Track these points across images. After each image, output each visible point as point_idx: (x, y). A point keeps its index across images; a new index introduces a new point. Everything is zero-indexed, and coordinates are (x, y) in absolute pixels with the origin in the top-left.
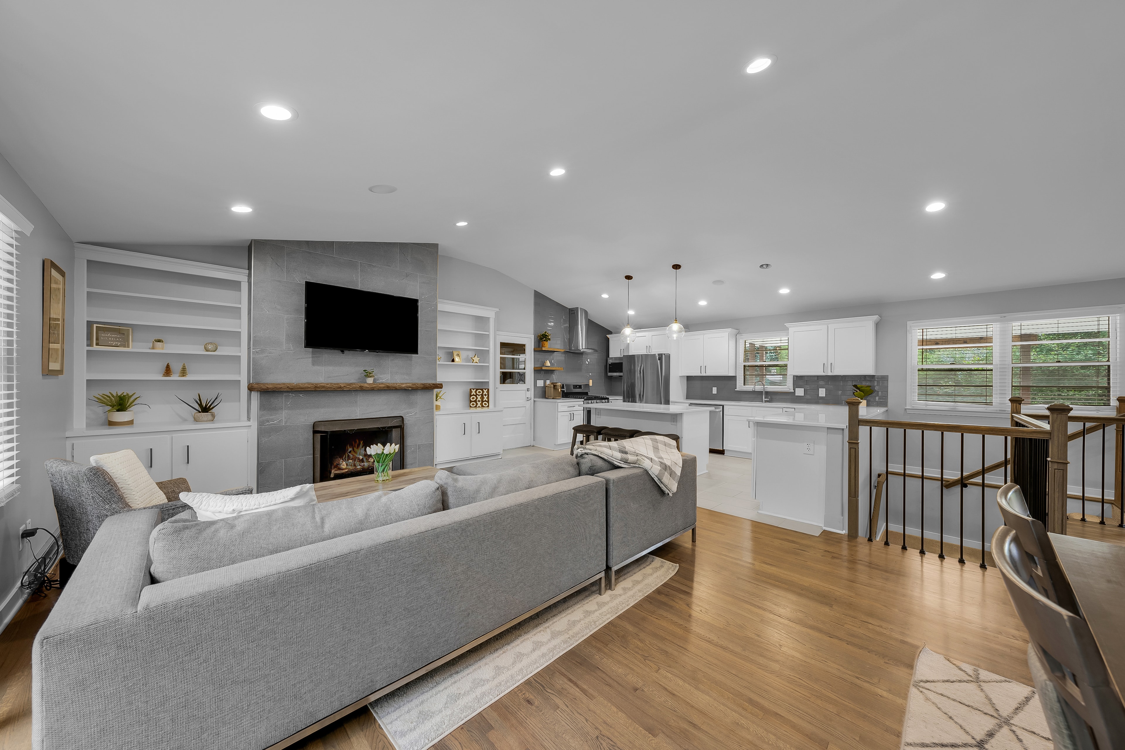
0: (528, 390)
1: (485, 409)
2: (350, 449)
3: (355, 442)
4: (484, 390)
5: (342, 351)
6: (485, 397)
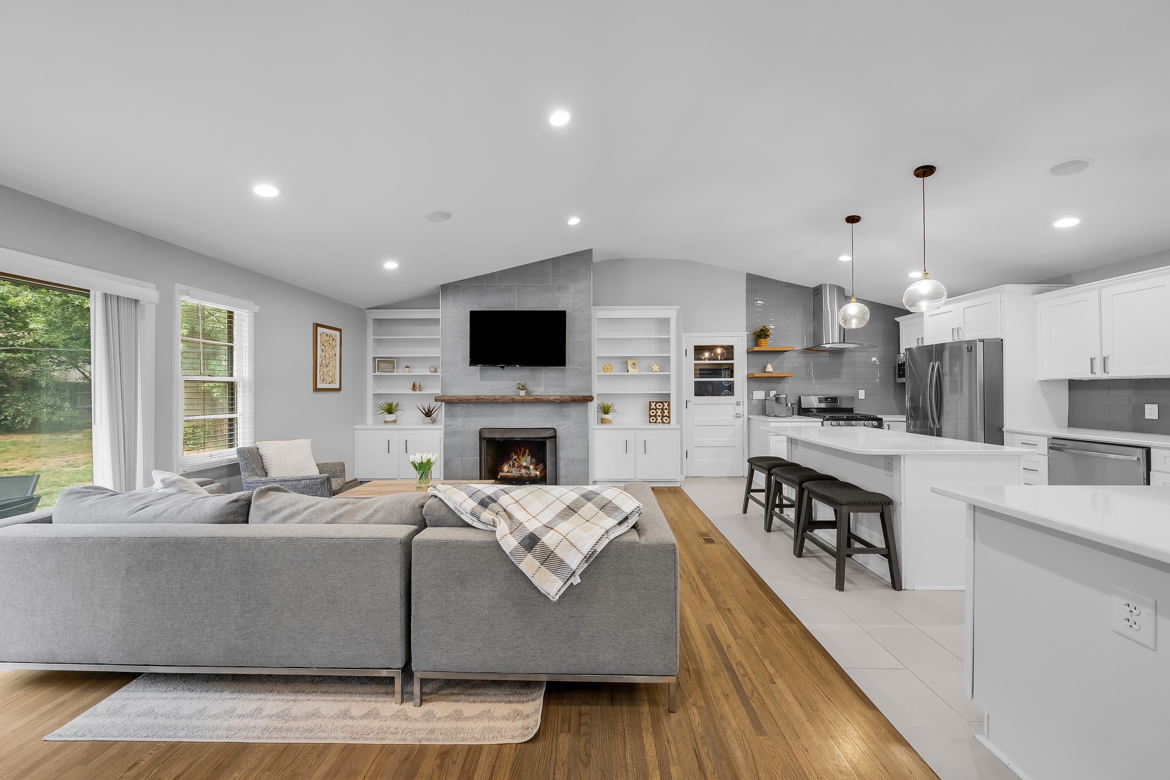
0: (738, 404)
1: (666, 426)
2: (515, 457)
3: (521, 450)
4: (664, 403)
5: (502, 367)
6: (666, 412)
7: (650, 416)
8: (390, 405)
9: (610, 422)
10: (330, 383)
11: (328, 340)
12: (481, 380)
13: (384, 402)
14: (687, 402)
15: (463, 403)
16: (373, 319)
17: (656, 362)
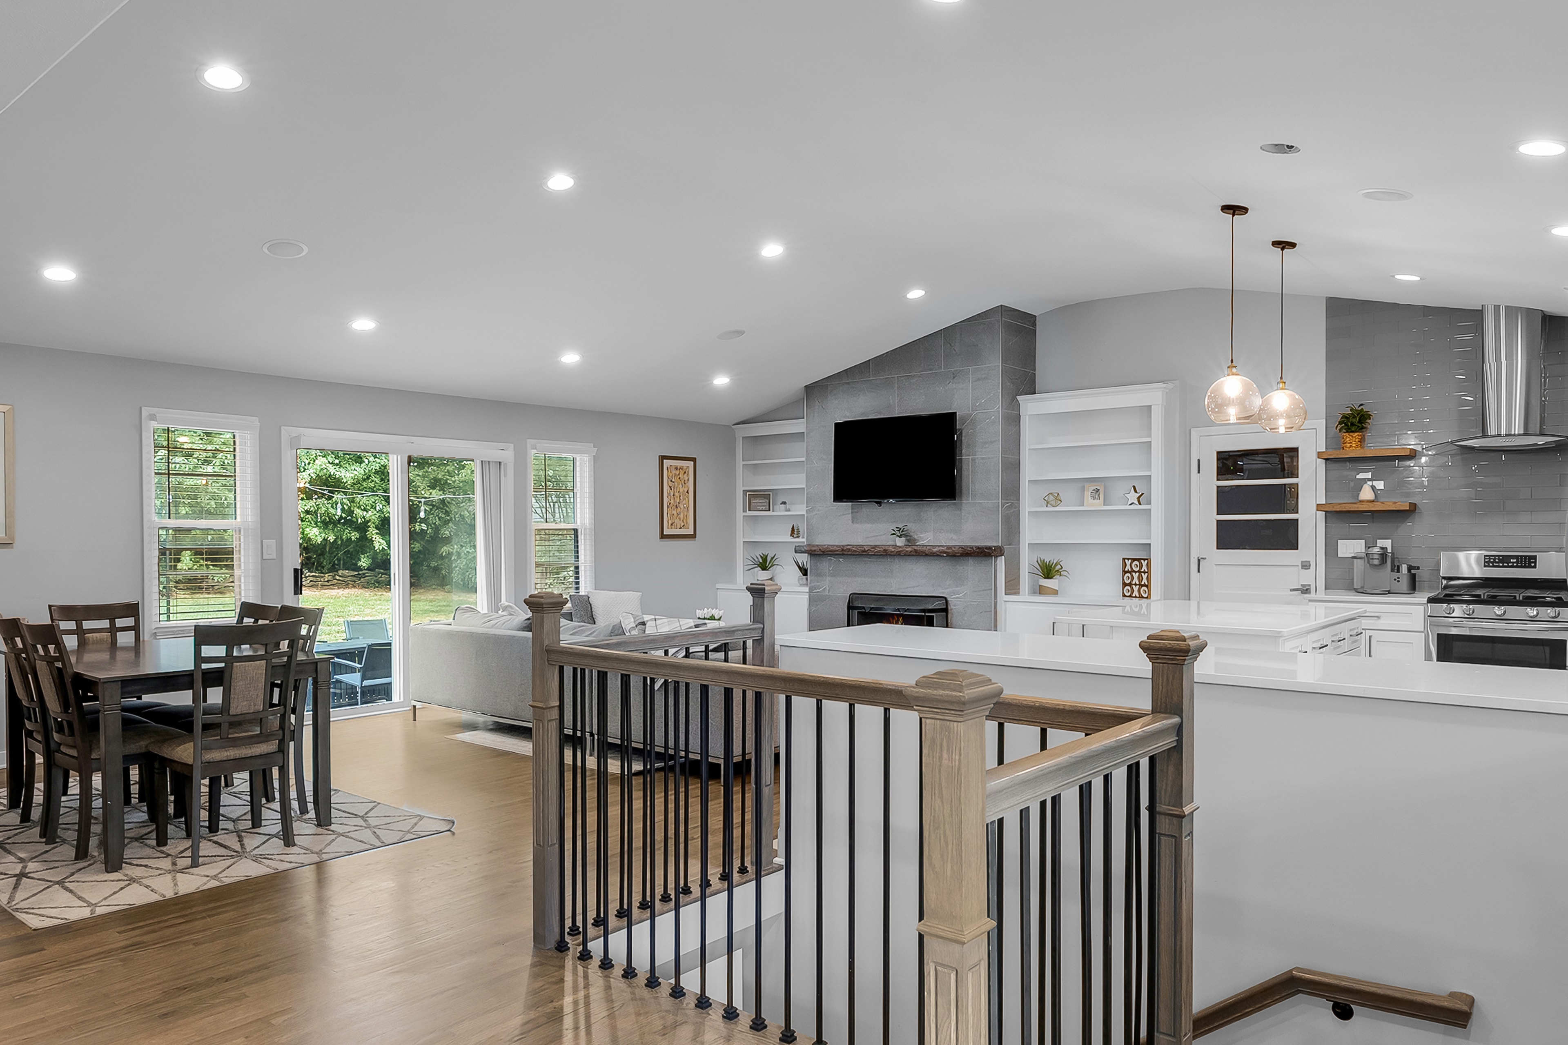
0: (1306, 566)
1: (1145, 602)
4: (1142, 561)
5: (876, 503)
6: (1145, 576)
7: (1125, 585)
8: (765, 558)
9: (1055, 592)
10: (681, 528)
11: (678, 474)
12: (853, 522)
13: (758, 553)
14: (1199, 560)
15: (831, 555)
16: (743, 438)
17: (1134, 487)
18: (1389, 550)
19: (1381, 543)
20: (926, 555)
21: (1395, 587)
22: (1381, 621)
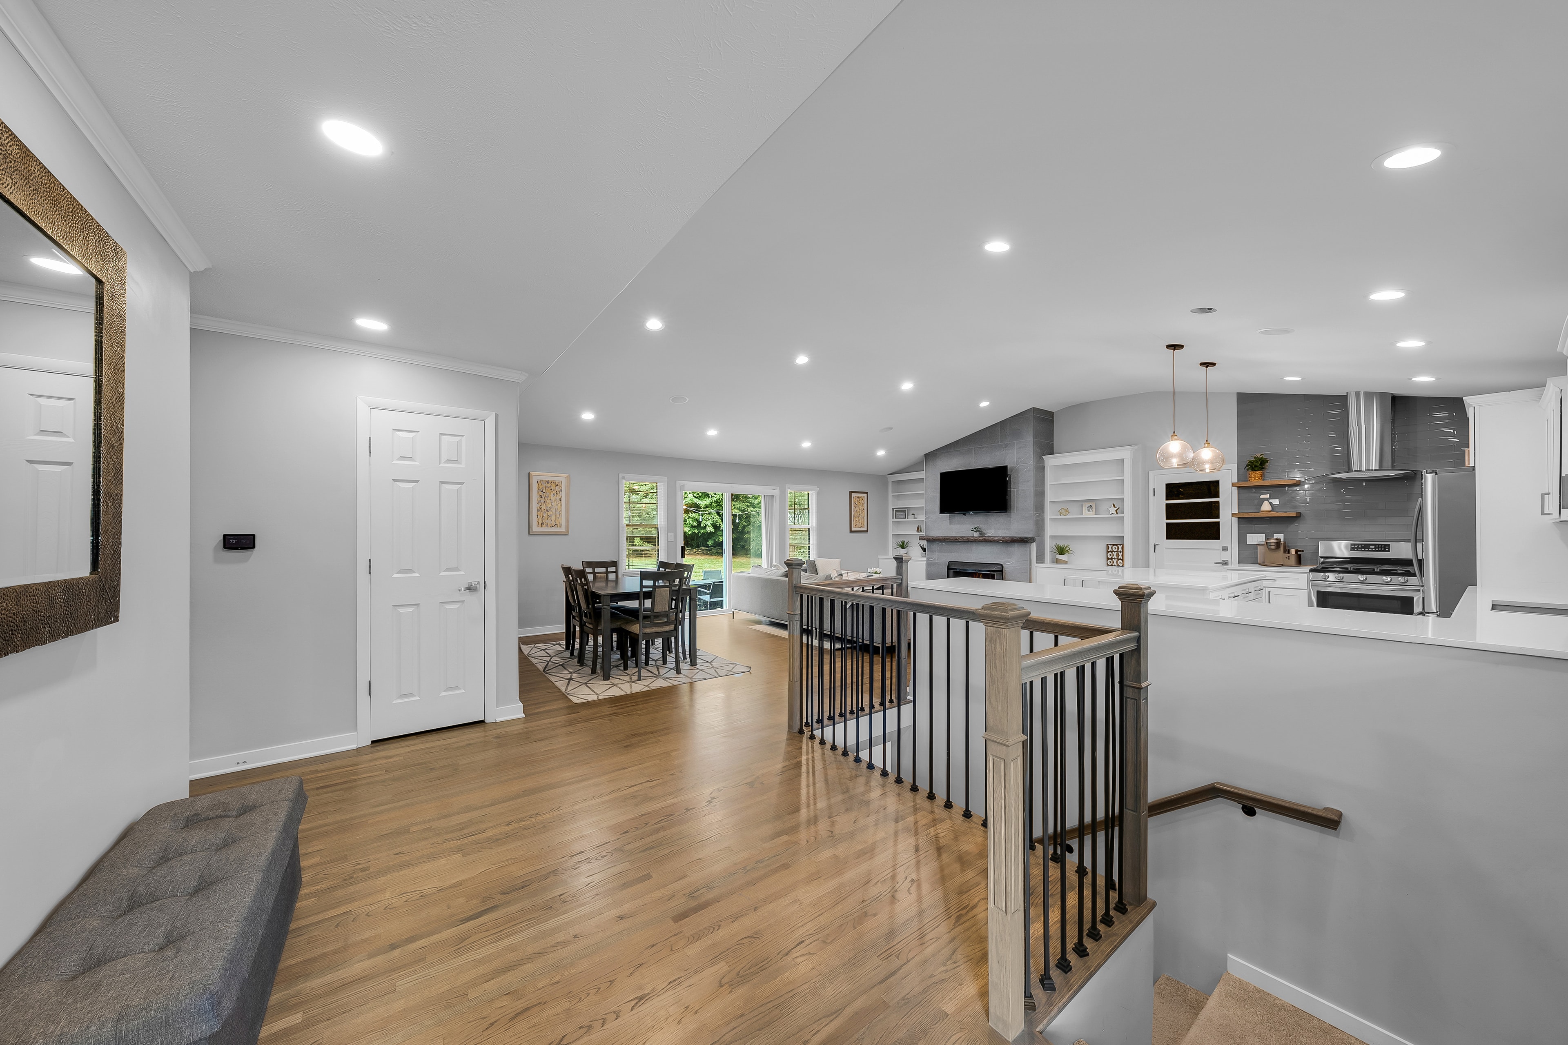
0: (1225, 549)
4: (1119, 546)
5: (964, 514)
6: (1120, 554)
7: (1108, 559)
8: (903, 543)
9: (1066, 562)
10: (860, 527)
11: (859, 500)
12: (950, 524)
13: (900, 540)
14: (1155, 546)
15: (938, 541)
16: (892, 481)
17: (1114, 504)
18: (1282, 540)
19: (1276, 536)
20: (991, 542)
21: (1287, 562)
22: (1277, 583)
